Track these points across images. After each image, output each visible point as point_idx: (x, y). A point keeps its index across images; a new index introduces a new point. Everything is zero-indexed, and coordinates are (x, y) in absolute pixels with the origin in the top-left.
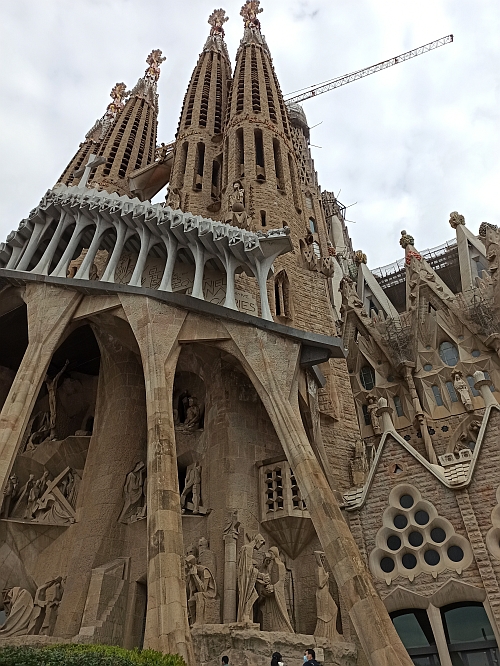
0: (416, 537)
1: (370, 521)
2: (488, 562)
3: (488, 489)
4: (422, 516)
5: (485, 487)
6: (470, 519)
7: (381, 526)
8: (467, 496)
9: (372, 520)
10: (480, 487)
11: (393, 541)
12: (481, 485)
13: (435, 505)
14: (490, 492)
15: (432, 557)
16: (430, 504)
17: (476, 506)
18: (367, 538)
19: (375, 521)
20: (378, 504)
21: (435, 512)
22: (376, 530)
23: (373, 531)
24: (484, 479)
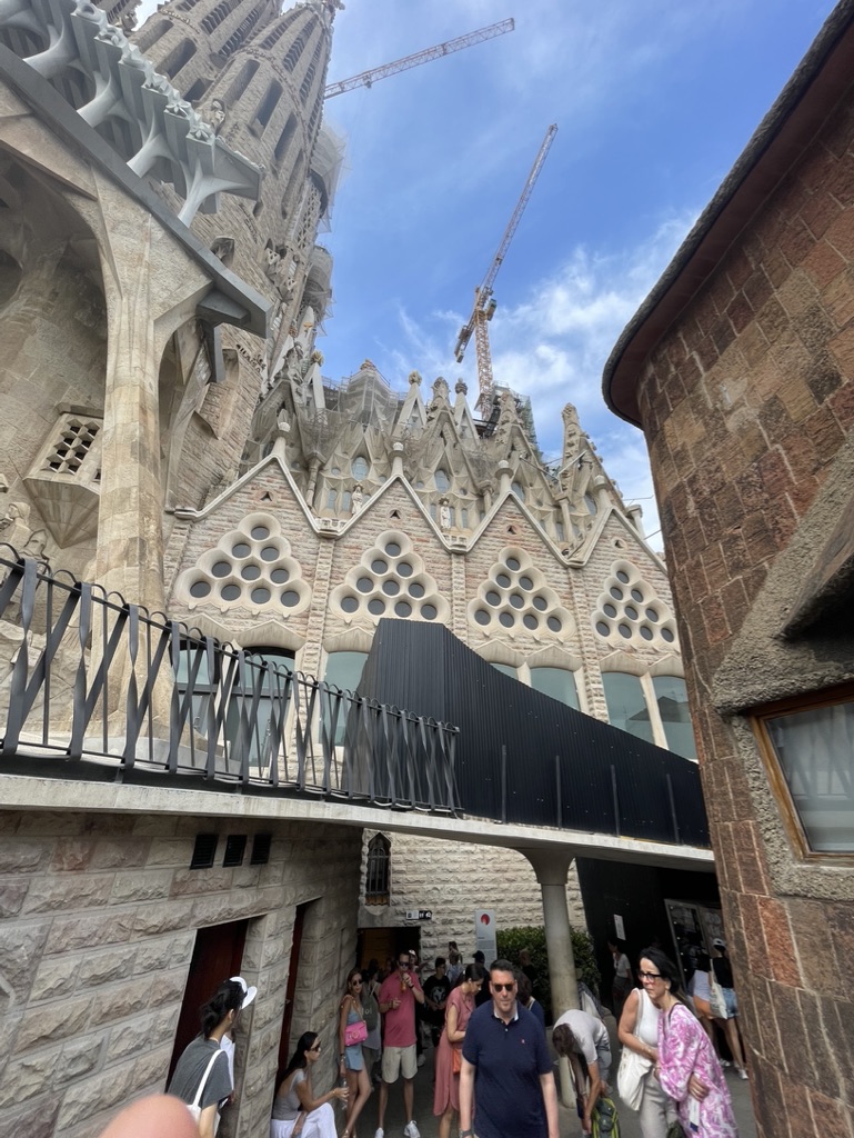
0: (251, 569)
1: (201, 537)
2: (323, 613)
3: (357, 548)
4: (270, 550)
5: (354, 545)
6: (324, 568)
7: (214, 547)
8: (332, 545)
9: (206, 538)
10: (350, 544)
11: (221, 566)
12: (351, 541)
13: (293, 545)
14: (358, 551)
15: (261, 593)
16: (287, 542)
17: (337, 560)
18: (188, 553)
19: (209, 538)
20: (224, 523)
21: (289, 551)
22: (204, 549)
23: (200, 549)
24: (358, 538)
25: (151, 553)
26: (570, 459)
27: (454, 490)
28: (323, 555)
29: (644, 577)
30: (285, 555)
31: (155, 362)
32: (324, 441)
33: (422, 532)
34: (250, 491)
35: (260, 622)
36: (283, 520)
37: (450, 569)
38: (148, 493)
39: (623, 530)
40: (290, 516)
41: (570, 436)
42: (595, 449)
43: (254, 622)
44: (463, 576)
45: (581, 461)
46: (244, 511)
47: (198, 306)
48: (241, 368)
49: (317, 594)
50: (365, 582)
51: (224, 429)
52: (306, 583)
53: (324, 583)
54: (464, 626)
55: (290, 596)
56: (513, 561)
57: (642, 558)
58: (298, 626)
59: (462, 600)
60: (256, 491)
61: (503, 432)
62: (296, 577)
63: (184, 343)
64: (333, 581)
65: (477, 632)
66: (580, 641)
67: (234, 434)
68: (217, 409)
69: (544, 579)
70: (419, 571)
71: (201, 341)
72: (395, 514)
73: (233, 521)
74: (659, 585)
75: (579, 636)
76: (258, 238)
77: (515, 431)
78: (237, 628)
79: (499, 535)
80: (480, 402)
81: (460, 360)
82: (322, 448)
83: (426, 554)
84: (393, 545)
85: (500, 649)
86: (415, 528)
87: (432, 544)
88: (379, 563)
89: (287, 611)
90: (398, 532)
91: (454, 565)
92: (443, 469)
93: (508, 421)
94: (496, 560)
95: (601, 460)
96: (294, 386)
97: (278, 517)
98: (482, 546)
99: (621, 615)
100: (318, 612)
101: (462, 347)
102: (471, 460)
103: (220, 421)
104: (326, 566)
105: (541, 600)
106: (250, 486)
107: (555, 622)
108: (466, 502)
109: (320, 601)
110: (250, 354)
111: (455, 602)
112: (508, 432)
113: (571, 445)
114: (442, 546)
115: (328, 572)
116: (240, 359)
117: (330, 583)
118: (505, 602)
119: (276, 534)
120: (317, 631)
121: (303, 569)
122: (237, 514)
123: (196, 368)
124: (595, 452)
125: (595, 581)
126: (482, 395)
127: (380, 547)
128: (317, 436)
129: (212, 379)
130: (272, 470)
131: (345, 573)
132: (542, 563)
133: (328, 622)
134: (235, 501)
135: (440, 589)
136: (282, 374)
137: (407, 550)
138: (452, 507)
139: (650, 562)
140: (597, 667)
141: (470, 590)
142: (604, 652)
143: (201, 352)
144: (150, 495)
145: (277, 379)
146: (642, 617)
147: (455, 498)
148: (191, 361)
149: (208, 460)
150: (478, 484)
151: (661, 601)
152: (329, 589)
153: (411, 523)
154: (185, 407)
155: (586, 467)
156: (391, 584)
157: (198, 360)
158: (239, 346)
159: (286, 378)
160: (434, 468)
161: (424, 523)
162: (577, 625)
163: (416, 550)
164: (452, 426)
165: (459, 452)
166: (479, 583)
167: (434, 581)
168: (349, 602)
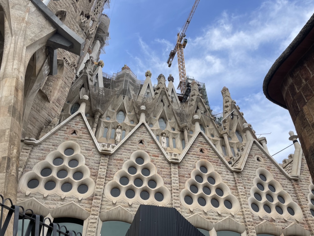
0: (63, 172)
1: (37, 154)
2: (100, 197)
3: (121, 160)
4: (74, 161)
5: (119, 158)
6: (102, 171)
7: (43, 159)
8: (107, 159)
9: (39, 154)
10: (117, 158)
11: (46, 170)
12: (118, 156)
13: (86, 158)
14: (121, 162)
15: (67, 186)
16: (83, 157)
17: (110, 167)
18: (29, 163)
19: (41, 155)
20: (50, 147)
21: (84, 162)
22: (38, 161)
23: (35, 161)
24: (121, 154)
25: (13, 165)
26: (227, 114)
27: (169, 128)
28: (103, 164)
29: (275, 178)
30: (82, 164)
31: (25, 66)
32: (103, 103)
33: (155, 152)
34: (66, 129)
35: (65, 203)
36: (82, 145)
37: (170, 172)
38: (14, 132)
39: (260, 151)
40: (86, 143)
41: (226, 102)
42: (239, 109)
43: (62, 203)
44: (177, 176)
45: (232, 114)
46: (62, 140)
47: (48, 40)
48: (65, 68)
49: (98, 186)
50: (124, 179)
51: (54, 97)
52: (92, 180)
53: (102, 180)
54: (179, 205)
55: (83, 188)
56: (204, 167)
57: (272, 167)
58: (86, 205)
59: (177, 190)
60: (68, 130)
61: (192, 100)
62: (87, 176)
63: (39, 57)
64: (107, 178)
65: (186, 209)
66: (243, 215)
67: (58, 100)
68: (51, 88)
69: (221, 178)
70: (154, 173)
71: (47, 56)
72: (141, 142)
73: (55, 145)
74: (283, 182)
75: (242, 212)
76: (78, 11)
77: (199, 100)
78: (52, 206)
79: (196, 153)
80: (180, 85)
81: (170, 66)
82: (101, 107)
83: (158, 164)
84: (140, 159)
85: (199, 219)
86: (151, 149)
87: (161, 158)
88: (132, 169)
89: (81, 196)
90: (143, 151)
91: (172, 170)
92: (163, 118)
93: (195, 95)
94: (195, 167)
95: (243, 114)
96: (89, 77)
97: (79, 143)
98: (187, 159)
99: (264, 199)
100: (98, 197)
101: (171, 60)
102: (177, 113)
103: (52, 94)
104: (103, 170)
105: (220, 190)
106: (66, 127)
107: (228, 203)
108: (175, 134)
109: (99, 190)
110: (70, 62)
111: (173, 191)
112: (195, 100)
113: (227, 107)
114: (166, 159)
115: (105, 173)
116: (65, 64)
117: (106, 180)
118: (200, 191)
119: (78, 152)
120: (97, 208)
121: (91, 172)
122: (57, 142)
123: (43, 69)
124: (239, 110)
125: (248, 180)
126: (181, 82)
127: (133, 159)
128: (99, 101)
129: (51, 73)
130: (78, 119)
131: (114, 174)
132: (219, 169)
133: (104, 203)
134: (57, 135)
135: (165, 183)
136: (83, 71)
137: (147, 161)
138: (167, 137)
139: (277, 170)
140: (254, 231)
141: (181, 184)
142: (257, 222)
143: (46, 61)
144: (16, 133)
145: (80, 73)
146: (276, 201)
147: (169, 132)
148: (41, 65)
149: (44, 113)
150: (181, 125)
151: (286, 192)
152: (105, 183)
153: (150, 146)
154: (36, 87)
155: (235, 118)
156: (138, 181)
157: (45, 65)
158: (64, 58)
159: (86, 73)
160: (158, 117)
161: (156, 147)
162: (241, 205)
163: (152, 161)
164: (167, 97)
165: (171, 109)
166: (186, 180)
167: (161, 178)
168: (115, 191)
